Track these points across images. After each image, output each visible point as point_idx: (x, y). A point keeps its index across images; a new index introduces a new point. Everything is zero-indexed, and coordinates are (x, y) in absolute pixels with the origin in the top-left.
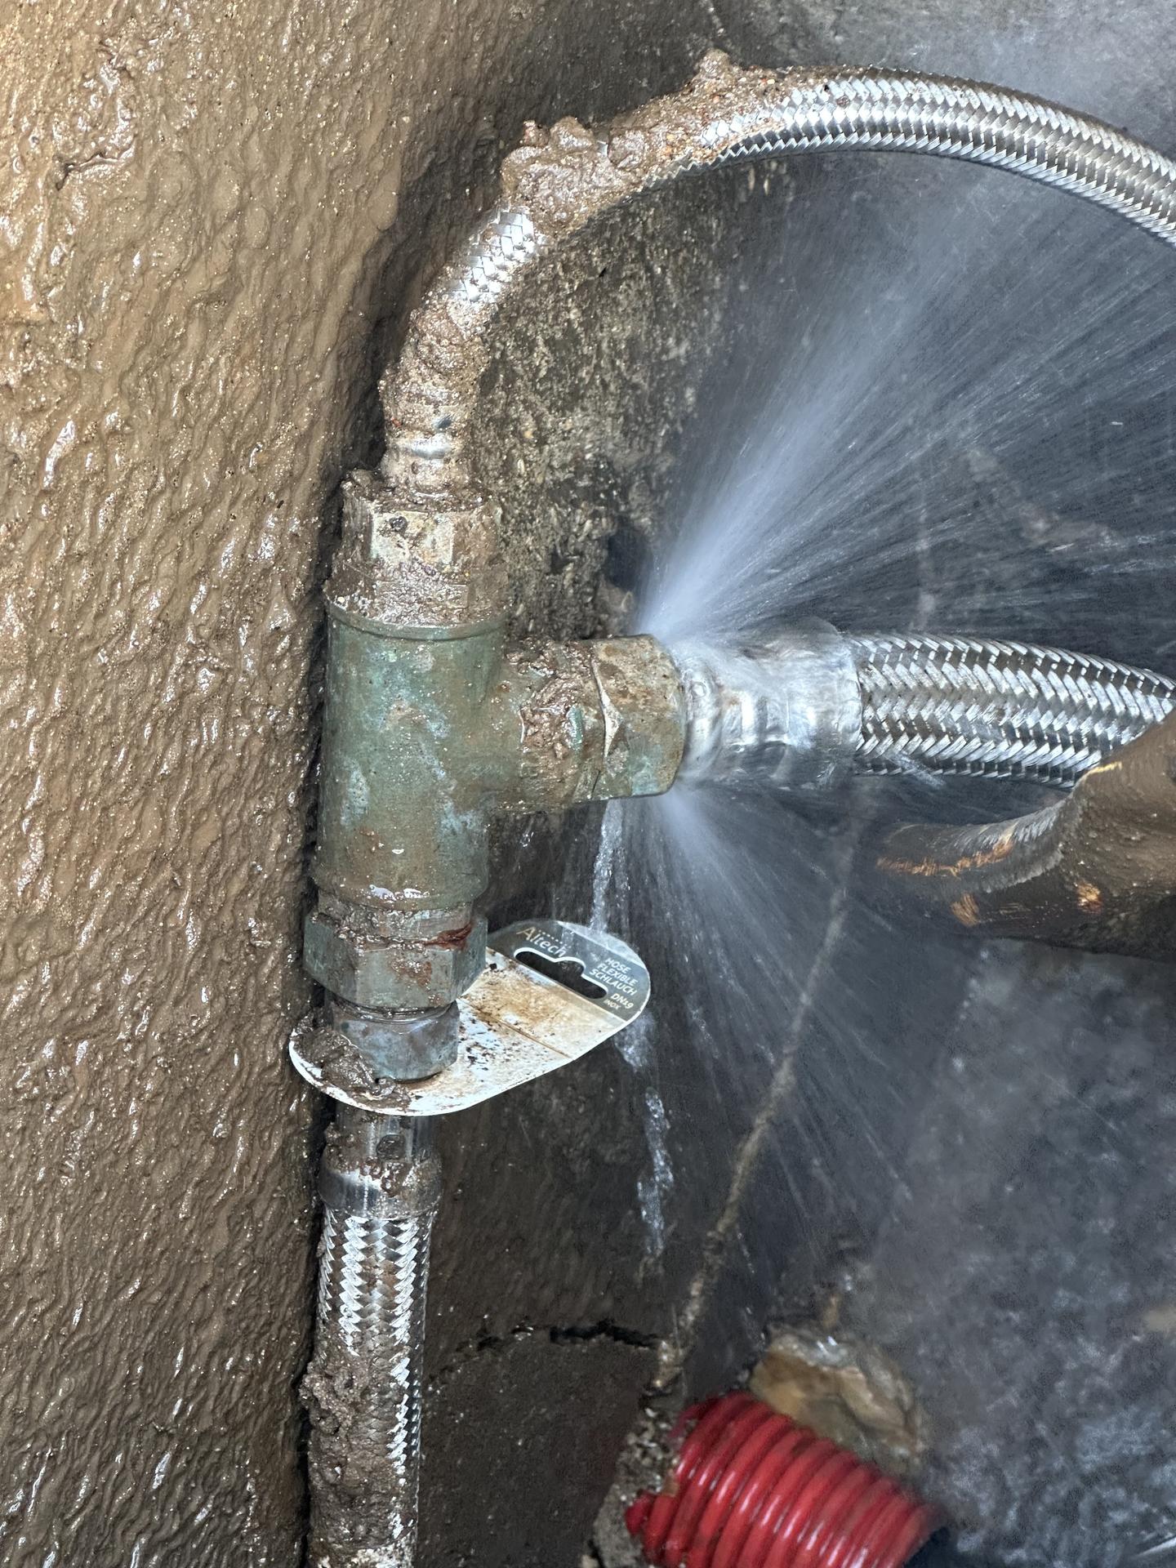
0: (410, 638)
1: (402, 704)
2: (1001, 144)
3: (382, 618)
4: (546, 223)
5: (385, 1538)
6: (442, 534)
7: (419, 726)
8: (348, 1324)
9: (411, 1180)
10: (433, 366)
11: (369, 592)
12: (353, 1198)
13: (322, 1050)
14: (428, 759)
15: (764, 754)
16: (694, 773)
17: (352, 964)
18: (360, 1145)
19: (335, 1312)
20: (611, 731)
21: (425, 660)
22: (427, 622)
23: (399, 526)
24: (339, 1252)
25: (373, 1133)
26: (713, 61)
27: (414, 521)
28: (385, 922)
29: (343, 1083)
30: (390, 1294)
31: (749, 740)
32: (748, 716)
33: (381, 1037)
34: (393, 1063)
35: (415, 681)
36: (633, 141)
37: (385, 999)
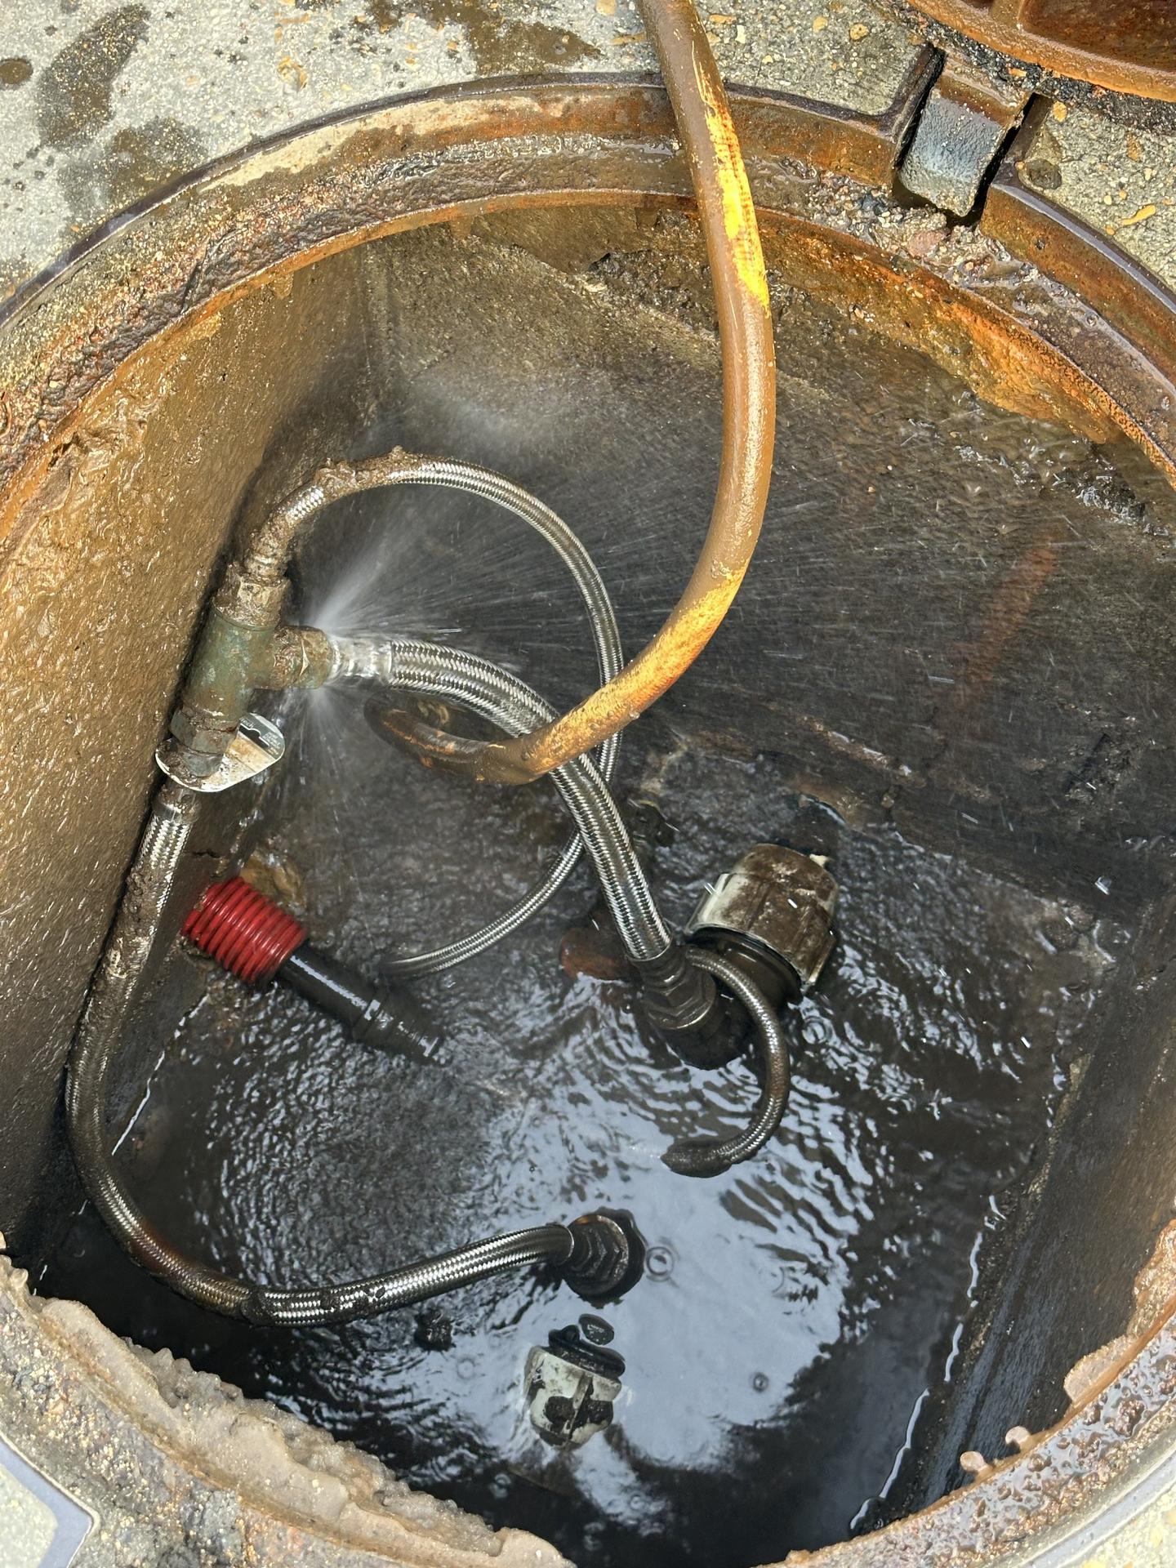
0: (246, 628)
1: (237, 649)
2: (487, 491)
3: (238, 619)
4: (328, 494)
5: (146, 934)
6: (265, 594)
7: (240, 659)
8: (153, 858)
9: (192, 810)
10: (276, 535)
11: (234, 607)
12: (169, 814)
13: (172, 760)
14: (241, 669)
15: (353, 680)
16: (328, 684)
17: (193, 734)
18: (176, 796)
19: (150, 852)
20: (305, 666)
21: (249, 636)
22: (251, 624)
23: (249, 588)
24: (157, 832)
25: (182, 792)
26: (397, 449)
27: (256, 587)
28: (209, 722)
29: (179, 775)
30: (173, 849)
31: (349, 674)
32: (351, 666)
33: (196, 760)
34: (198, 770)
35: (243, 643)
36: (366, 475)
37: (202, 748)
